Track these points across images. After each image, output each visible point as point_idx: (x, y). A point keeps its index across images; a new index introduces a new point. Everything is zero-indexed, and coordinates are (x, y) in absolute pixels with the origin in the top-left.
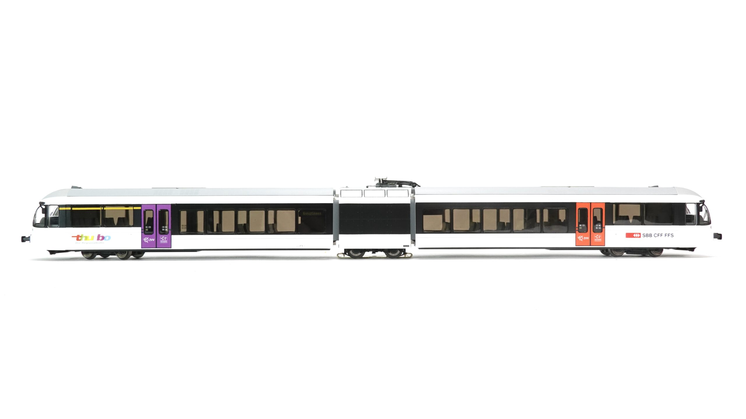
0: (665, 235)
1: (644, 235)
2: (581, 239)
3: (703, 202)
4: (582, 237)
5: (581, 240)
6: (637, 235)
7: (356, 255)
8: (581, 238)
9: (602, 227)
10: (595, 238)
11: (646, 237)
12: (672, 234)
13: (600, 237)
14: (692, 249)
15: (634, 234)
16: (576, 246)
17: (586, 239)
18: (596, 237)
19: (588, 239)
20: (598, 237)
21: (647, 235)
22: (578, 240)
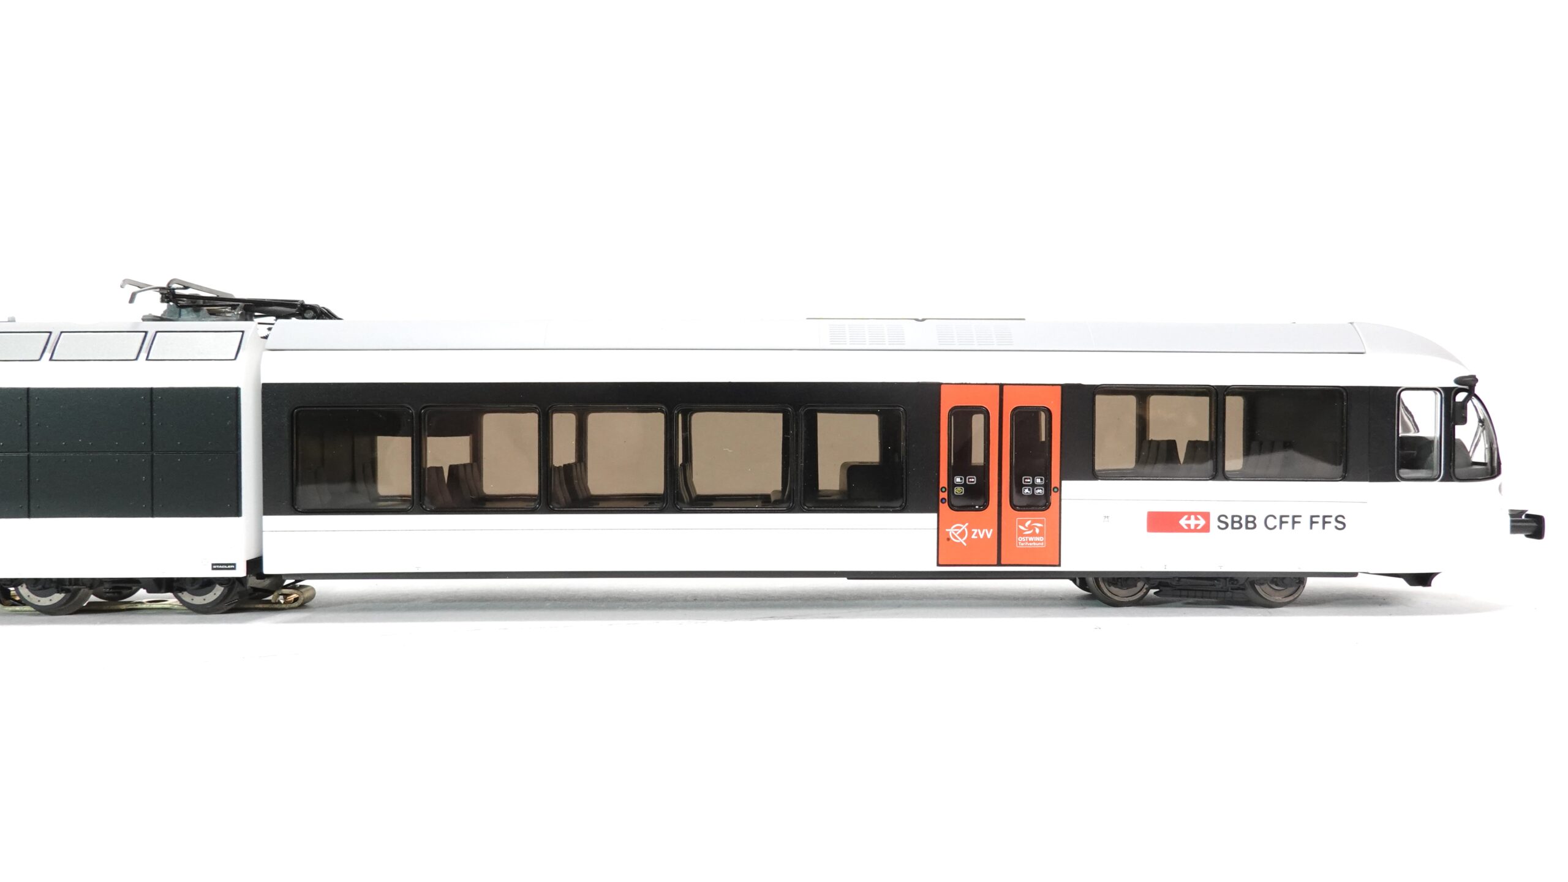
0: (1312, 523)
1: (1223, 519)
2: (962, 535)
3: (1468, 384)
4: (964, 527)
5: (962, 541)
6: (1193, 522)
7: (45, 601)
8: (960, 531)
9: (1047, 486)
10: (1021, 533)
11: (1233, 528)
12: (1340, 519)
13: (1040, 528)
14: (1423, 580)
15: (1180, 515)
16: (938, 565)
17: (981, 536)
18: (1021, 527)
19: (989, 536)
20: (1030, 527)
21: (1236, 519)
22: (949, 539)
